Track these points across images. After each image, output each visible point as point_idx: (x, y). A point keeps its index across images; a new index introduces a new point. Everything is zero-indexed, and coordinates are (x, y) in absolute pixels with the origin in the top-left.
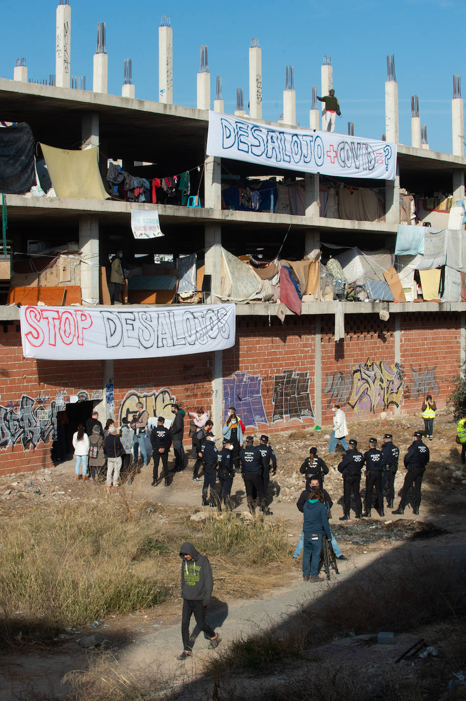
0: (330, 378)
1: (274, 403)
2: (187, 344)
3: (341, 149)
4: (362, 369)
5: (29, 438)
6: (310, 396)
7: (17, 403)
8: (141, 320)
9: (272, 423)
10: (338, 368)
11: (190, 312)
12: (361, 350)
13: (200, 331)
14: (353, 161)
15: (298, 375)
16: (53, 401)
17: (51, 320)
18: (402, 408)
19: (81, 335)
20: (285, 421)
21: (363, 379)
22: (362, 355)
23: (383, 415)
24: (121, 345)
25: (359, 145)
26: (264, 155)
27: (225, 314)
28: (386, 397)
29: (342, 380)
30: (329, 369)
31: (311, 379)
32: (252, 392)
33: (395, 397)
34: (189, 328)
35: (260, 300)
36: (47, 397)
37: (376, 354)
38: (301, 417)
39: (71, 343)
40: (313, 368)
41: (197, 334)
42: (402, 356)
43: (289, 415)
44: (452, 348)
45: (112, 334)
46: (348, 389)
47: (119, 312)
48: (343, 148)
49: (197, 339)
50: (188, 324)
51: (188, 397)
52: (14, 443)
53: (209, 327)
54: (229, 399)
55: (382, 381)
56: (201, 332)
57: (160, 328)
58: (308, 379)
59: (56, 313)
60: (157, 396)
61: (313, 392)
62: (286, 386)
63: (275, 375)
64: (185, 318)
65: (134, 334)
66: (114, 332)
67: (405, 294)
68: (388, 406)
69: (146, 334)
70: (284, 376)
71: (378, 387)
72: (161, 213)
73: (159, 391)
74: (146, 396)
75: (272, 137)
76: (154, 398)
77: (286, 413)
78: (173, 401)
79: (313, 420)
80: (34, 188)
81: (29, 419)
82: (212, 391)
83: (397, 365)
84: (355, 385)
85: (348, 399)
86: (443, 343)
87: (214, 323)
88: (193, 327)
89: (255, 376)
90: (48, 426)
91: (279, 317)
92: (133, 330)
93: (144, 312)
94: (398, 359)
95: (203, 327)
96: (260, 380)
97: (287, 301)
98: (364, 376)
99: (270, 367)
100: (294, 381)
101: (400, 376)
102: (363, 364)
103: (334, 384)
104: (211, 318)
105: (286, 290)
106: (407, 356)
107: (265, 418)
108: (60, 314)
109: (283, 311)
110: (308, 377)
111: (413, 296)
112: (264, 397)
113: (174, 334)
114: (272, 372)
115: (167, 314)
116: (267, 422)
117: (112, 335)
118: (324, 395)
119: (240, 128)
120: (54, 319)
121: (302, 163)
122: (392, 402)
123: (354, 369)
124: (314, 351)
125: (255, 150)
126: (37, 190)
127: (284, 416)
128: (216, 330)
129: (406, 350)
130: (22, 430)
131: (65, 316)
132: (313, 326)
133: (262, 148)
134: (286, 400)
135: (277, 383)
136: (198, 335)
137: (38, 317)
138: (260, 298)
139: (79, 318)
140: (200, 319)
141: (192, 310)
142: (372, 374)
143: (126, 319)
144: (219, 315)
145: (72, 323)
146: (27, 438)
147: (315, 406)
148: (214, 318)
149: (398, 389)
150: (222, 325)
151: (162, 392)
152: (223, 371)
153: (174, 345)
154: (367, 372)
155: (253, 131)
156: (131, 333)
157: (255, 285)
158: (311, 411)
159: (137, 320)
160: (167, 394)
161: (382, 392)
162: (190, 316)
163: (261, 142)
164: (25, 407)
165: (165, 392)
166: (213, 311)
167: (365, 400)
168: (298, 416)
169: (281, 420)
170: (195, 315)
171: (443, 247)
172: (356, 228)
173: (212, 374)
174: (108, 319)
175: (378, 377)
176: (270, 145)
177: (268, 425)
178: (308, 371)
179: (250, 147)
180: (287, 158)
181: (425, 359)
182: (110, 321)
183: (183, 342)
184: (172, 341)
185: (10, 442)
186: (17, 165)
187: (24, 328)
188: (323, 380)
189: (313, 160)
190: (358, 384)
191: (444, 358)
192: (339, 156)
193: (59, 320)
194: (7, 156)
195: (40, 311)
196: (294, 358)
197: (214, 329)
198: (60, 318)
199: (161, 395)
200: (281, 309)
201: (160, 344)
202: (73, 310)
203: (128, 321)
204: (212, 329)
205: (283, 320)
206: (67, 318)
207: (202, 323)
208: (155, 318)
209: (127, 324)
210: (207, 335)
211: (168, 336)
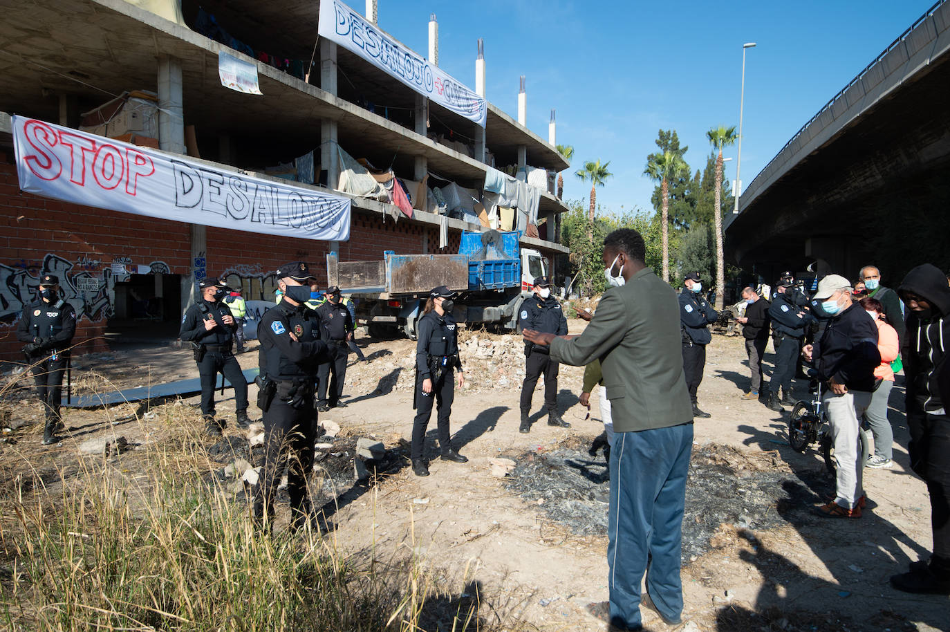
2: (290, 226)
3: (447, 85)
8: (235, 187)
11: (299, 194)
17: (77, 150)
19: (132, 181)
24: (199, 207)
26: (379, 58)
27: (338, 206)
34: (295, 210)
39: (114, 188)
41: (304, 218)
45: (186, 191)
47: (200, 169)
49: (302, 224)
50: (294, 206)
53: (318, 215)
56: (307, 217)
57: (257, 201)
59: (90, 143)
60: (265, 279)
64: (292, 198)
65: (222, 199)
66: (190, 190)
67: (490, 224)
69: (238, 204)
72: (260, 71)
73: (267, 274)
74: (251, 278)
75: (387, 46)
76: (261, 282)
87: (325, 213)
88: (300, 210)
92: (219, 194)
93: (239, 178)
95: (311, 212)
97: (400, 203)
104: (322, 206)
105: (399, 196)
108: (98, 147)
109: (397, 212)
113: (276, 212)
115: (268, 188)
117: (185, 193)
119: (354, 21)
120: (82, 149)
121: (414, 81)
125: (371, 49)
128: (326, 220)
131: (106, 150)
132: (421, 237)
133: (377, 50)
136: (304, 220)
137: (52, 138)
138: (375, 197)
139: (132, 160)
140: (310, 204)
143: (211, 180)
144: (332, 206)
145: (118, 162)
151: (271, 276)
153: (273, 224)
155: (368, 31)
156: (215, 197)
159: (226, 185)
162: (298, 198)
163: (376, 44)
166: (326, 200)
170: (303, 199)
174: (182, 172)
176: (385, 51)
179: (365, 44)
180: (400, 71)
182: (185, 177)
183: (285, 223)
184: (271, 218)
189: (424, 83)
192: (445, 90)
195: (57, 134)
197: (324, 219)
198: (96, 152)
199: (270, 278)
200: (395, 210)
201: (256, 218)
202: (124, 146)
203: (213, 183)
204: (321, 218)
205: (396, 220)
206: (109, 154)
207: (310, 208)
208: (252, 188)
209: (210, 185)
210: (315, 223)
211: (267, 212)
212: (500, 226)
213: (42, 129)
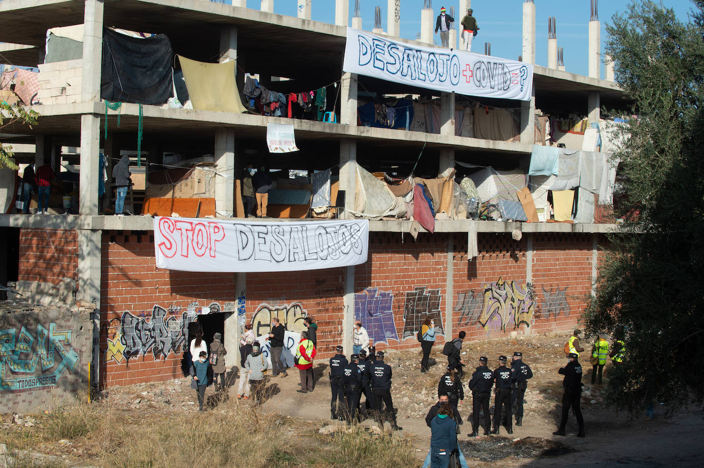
0: (462, 296)
1: (405, 320)
2: (319, 259)
3: (478, 69)
4: (493, 288)
5: (160, 348)
6: (441, 313)
7: (149, 313)
8: (274, 234)
9: (403, 340)
10: (470, 286)
11: (324, 228)
12: (493, 269)
13: (331, 246)
14: (489, 81)
15: (429, 292)
16: (184, 312)
17: (184, 231)
18: (532, 327)
19: (213, 247)
20: (415, 338)
21: (494, 298)
22: (494, 274)
23: (514, 334)
24: (253, 258)
25: (495, 65)
26: (399, 73)
27: (358, 230)
28: (517, 317)
29: (473, 298)
30: (460, 287)
31: (442, 296)
32: (384, 308)
33: (525, 317)
34: (321, 243)
35: (393, 216)
36: (179, 308)
37: (507, 273)
39: (203, 255)
40: (445, 286)
41: (329, 249)
42: (534, 276)
44: (584, 269)
45: (244, 246)
46: (479, 307)
47: (252, 226)
48: (480, 68)
49: (329, 254)
50: (321, 239)
51: (320, 311)
52: (145, 353)
53: (341, 243)
54: (360, 314)
55: (513, 300)
56: (333, 247)
57: (292, 242)
58: (440, 297)
59: (190, 224)
60: (289, 310)
61: (444, 309)
62: (418, 302)
63: (406, 292)
64: (317, 233)
65: (267, 247)
66: (246, 245)
67: (538, 214)
68: (518, 325)
69: (278, 247)
70: (416, 293)
71: (509, 306)
72: (296, 128)
73: (291, 305)
74: (277, 310)
75: (408, 55)
76: (285, 312)
78: (304, 315)
79: (444, 337)
80: (171, 99)
81: (160, 329)
82: (344, 306)
83: (528, 285)
84: (486, 304)
85: (479, 317)
86: (574, 264)
87: (347, 239)
88: (325, 242)
89: (387, 292)
90: (179, 337)
91: (412, 234)
92: (265, 243)
93: (278, 226)
94: (529, 279)
95: (335, 242)
96: (392, 296)
97: (421, 218)
98: (496, 295)
99: (402, 283)
100: (426, 298)
101: (531, 296)
102: (494, 283)
103: (466, 303)
104: (343, 233)
105: (420, 207)
106: (539, 276)
107: (396, 335)
108: (194, 226)
109: (416, 228)
110: (439, 295)
111: (546, 216)
112: (396, 313)
113: (306, 248)
114: (404, 289)
115: (300, 228)
116: (397, 339)
117: (243, 248)
118: (455, 314)
119: (376, 45)
120: (187, 230)
121: (437, 81)
122: (523, 322)
123: (486, 287)
124: (446, 269)
125: (390, 68)
126: (174, 102)
127: (415, 333)
128: (349, 245)
129: (537, 270)
130: (153, 339)
131: (198, 227)
133: (398, 66)
134: (417, 317)
135: (408, 300)
137: (172, 228)
138: (393, 214)
139: (212, 230)
140: (333, 234)
141: (324, 225)
142: (503, 293)
143: (259, 233)
144: (352, 230)
145: (205, 235)
146: (158, 348)
147: (446, 323)
148: (347, 234)
149: (529, 308)
150: (355, 241)
151: (293, 306)
152: (355, 287)
153: (306, 260)
154: (498, 291)
155: (389, 48)
156: (263, 247)
157: (389, 202)
158: (442, 328)
159: (270, 234)
160: (298, 308)
161: (513, 311)
162: (323, 231)
163: (397, 60)
164: (157, 317)
165: (297, 306)
166: (346, 227)
167: (495, 318)
169: (412, 337)
170: (327, 230)
171: (577, 168)
172: (491, 147)
173: (343, 289)
174: (241, 232)
175: (510, 296)
176: (406, 64)
177: (399, 341)
178: (440, 289)
179: (385, 64)
180: (422, 77)
181: (557, 280)
182: (242, 234)
183: (315, 257)
184: (303, 256)
185: (141, 352)
186: (155, 76)
187: (158, 239)
188: (455, 298)
189: (448, 78)
190: (489, 302)
191: (576, 279)
192: (474, 75)
193: (192, 232)
194: (145, 67)
195: (174, 223)
196: (426, 276)
197: (347, 245)
198: (193, 230)
199: (293, 308)
200: (414, 226)
201: (292, 258)
202: (207, 221)
203: (260, 235)
204: (344, 245)
205: (416, 236)
206: (200, 230)
207: (334, 238)
208: (288, 232)
209: (259, 237)
210: (340, 251)
211: (299, 250)
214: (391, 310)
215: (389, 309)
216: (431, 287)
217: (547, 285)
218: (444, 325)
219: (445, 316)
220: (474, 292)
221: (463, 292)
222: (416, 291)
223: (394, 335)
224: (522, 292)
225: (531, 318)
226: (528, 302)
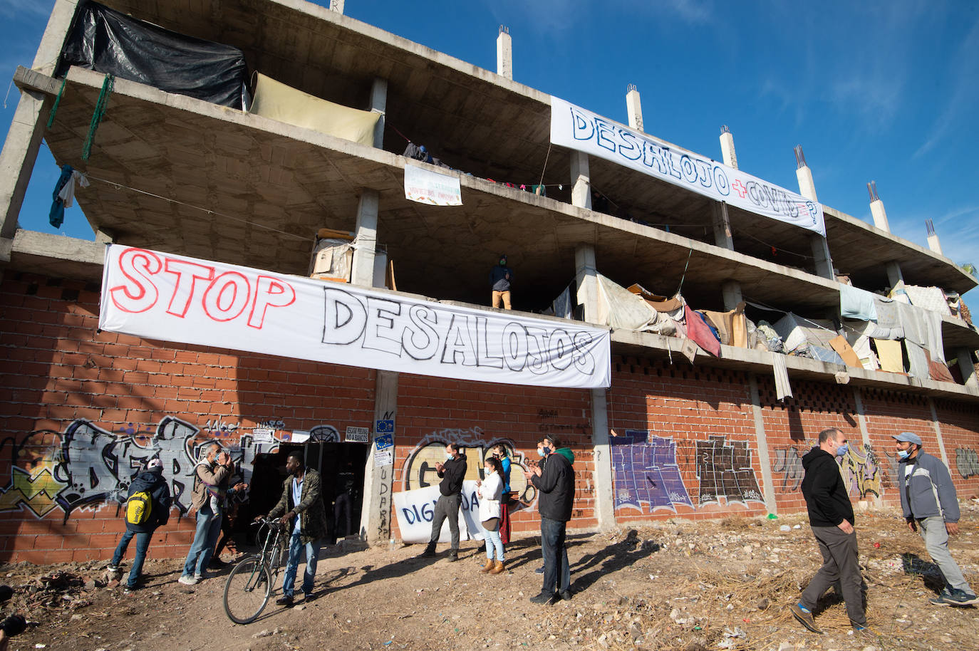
0: (781, 453)
1: (699, 478)
2: (506, 369)
6: (754, 473)
7: (148, 429)
8: (414, 318)
9: (700, 507)
10: (790, 441)
11: (522, 326)
12: (817, 422)
13: (534, 354)
15: (732, 444)
18: (883, 498)
19: (258, 312)
20: (720, 504)
24: (357, 344)
27: (588, 340)
28: (860, 483)
30: (776, 441)
31: (752, 450)
32: (662, 460)
33: (871, 485)
34: (514, 347)
35: (653, 332)
38: (745, 501)
40: (752, 438)
41: (529, 357)
42: (871, 437)
43: (725, 496)
44: (927, 434)
45: (340, 324)
47: (366, 297)
49: (527, 365)
50: (514, 340)
53: (556, 352)
54: (623, 465)
55: (851, 463)
56: (538, 356)
57: (453, 335)
58: (749, 451)
59: (208, 271)
61: (758, 468)
62: (716, 456)
63: (696, 440)
64: (509, 330)
65: (396, 334)
66: (346, 323)
67: (863, 364)
68: (865, 495)
69: (420, 339)
70: (712, 444)
71: (848, 470)
77: (720, 493)
78: (519, 458)
79: (764, 507)
83: (866, 446)
87: (565, 349)
88: (522, 346)
89: (665, 438)
91: (685, 354)
92: (392, 327)
93: (425, 307)
94: (866, 439)
95: (543, 349)
96: (673, 444)
97: (697, 337)
99: (688, 428)
100: (727, 451)
101: (873, 460)
103: (788, 462)
104: (561, 340)
106: (877, 437)
107: (687, 498)
108: (216, 274)
109: (691, 348)
110: (748, 448)
111: (873, 365)
112: (683, 468)
113: (482, 349)
114: (692, 436)
115: (472, 318)
116: (690, 504)
117: (338, 327)
118: (775, 475)
120: (195, 277)
122: (869, 490)
124: (751, 417)
127: (718, 497)
128: (567, 359)
129: (874, 431)
131: (228, 278)
134: (718, 476)
135: (701, 452)
136: (532, 359)
137: (154, 268)
138: (654, 330)
139: (264, 288)
140: (540, 338)
141: (524, 324)
143: (380, 311)
144: (577, 340)
145: (243, 291)
147: (764, 487)
148: (567, 342)
149: (874, 474)
150: (580, 354)
152: (610, 426)
153: (478, 366)
156: (385, 332)
157: (645, 315)
158: (759, 493)
159: (405, 315)
161: (854, 477)
162: (520, 331)
164: (169, 437)
166: (566, 333)
168: (740, 498)
169: (714, 502)
170: (529, 331)
171: (898, 318)
174: (336, 301)
177: (694, 508)
178: (747, 441)
182: (341, 307)
183: (499, 364)
184: (474, 358)
187: (111, 280)
188: (771, 454)
193: (209, 283)
195: (163, 261)
197: (563, 357)
198: (212, 280)
200: (688, 345)
201: (448, 358)
202: (254, 273)
203: (383, 314)
204: (560, 356)
205: (692, 359)
206: (233, 282)
207: (541, 344)
208: (445, 319)
209: (379, 316)
210: (549, 363)
211: (468, 349)
212: (879, 365)
213: (144, 257)
214: (674, 463)
215: (672, 461)
216: (734, 437)
217: (889, 449)
218: (762, 489)
219: (761, 477)
220: (797, 450)
221: (781, 448)
222: (712, 441)
223: (684, 499)
224: (860, 454)
225: (879, 487)
226: (871, 467)
